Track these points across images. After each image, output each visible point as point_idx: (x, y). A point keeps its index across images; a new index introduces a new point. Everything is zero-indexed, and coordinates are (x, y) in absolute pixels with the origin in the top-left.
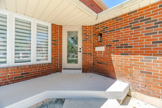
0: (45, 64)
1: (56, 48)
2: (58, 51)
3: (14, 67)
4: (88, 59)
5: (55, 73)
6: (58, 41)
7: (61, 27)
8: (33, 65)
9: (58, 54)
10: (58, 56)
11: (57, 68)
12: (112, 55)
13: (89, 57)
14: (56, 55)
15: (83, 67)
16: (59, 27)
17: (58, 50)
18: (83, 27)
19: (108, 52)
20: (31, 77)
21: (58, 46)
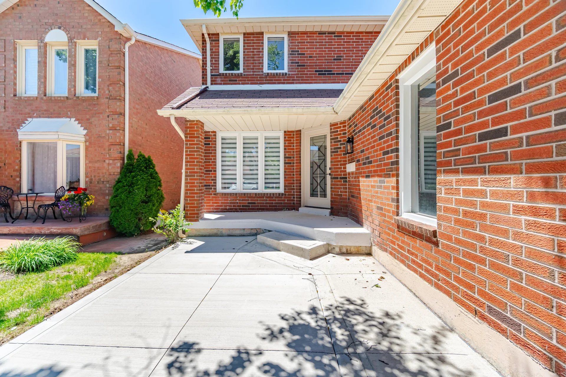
0: (273, 194)
1: (291, 169)
2: (293, 175)
3: (242, 194)
4: (340, 188)
5: (289, 210)
6: (294, 158)
7: (299, 132)
8: (259, 194)
9: (295, 179)
10: (294, 183)
11: (294, 203)
12: (361, 179)
13: (342, 185)
14: (291, 181)
15: (331, 204)
16: (295, 133)
17: (295, 173)
18: (332, 125)
19: (358, 174)
20: (258, 209)
21: (294, 166)
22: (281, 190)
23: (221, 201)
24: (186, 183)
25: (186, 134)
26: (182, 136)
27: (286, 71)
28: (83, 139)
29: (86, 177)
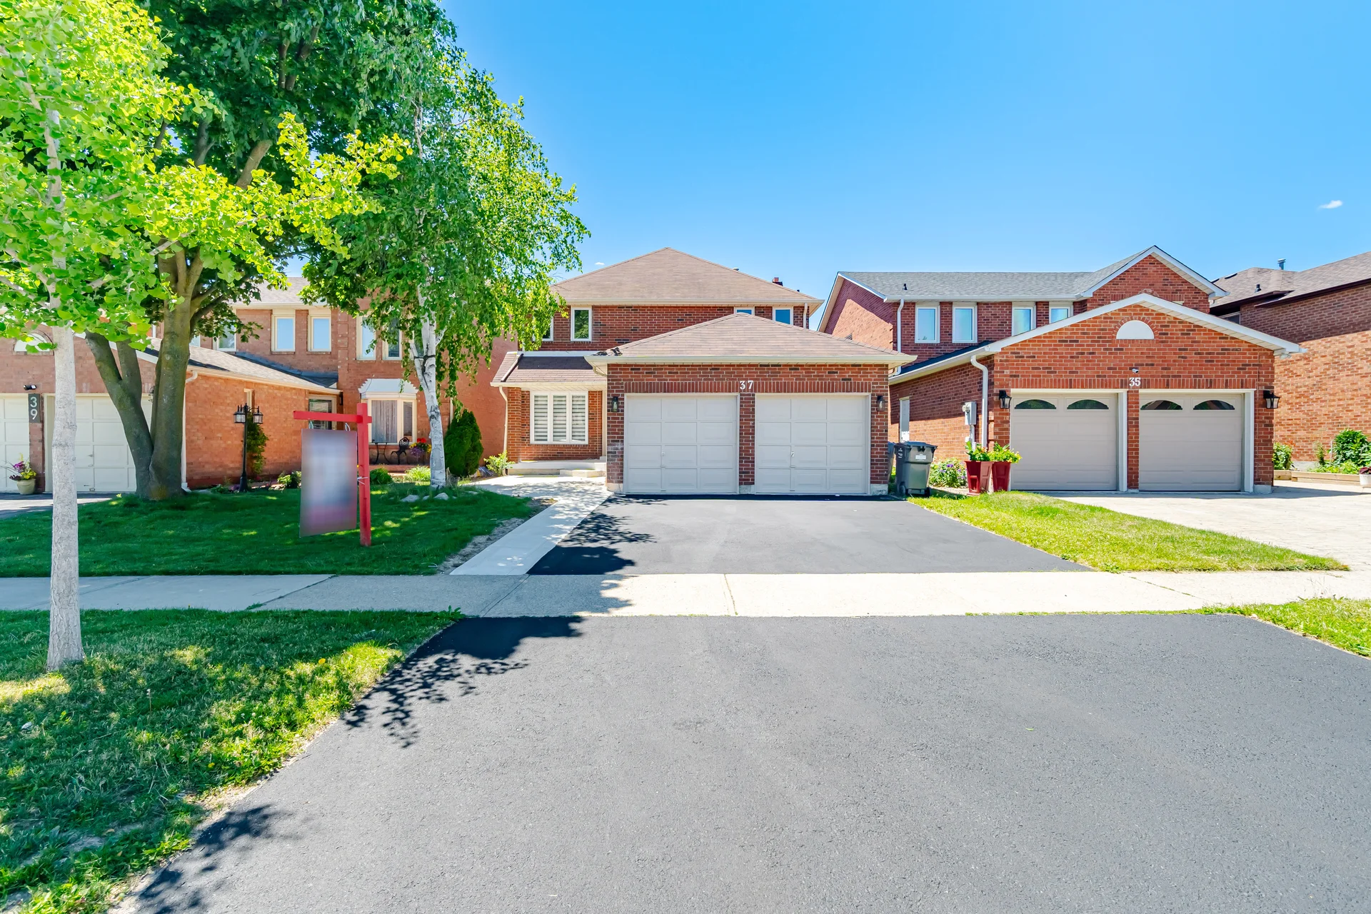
0: (579, 445)
2: (596, 429)
3: (552, 446)
8: (566, 446)
9: (597, 433)
10: (596, 437)
14: (593, 434)
22: (586, 442)
23: (534, 451)
24: (508, 435)
25: (508, 398)
26: (506, 399)
27: (590, 339)
28: (415, 397)
29: (418, 429)
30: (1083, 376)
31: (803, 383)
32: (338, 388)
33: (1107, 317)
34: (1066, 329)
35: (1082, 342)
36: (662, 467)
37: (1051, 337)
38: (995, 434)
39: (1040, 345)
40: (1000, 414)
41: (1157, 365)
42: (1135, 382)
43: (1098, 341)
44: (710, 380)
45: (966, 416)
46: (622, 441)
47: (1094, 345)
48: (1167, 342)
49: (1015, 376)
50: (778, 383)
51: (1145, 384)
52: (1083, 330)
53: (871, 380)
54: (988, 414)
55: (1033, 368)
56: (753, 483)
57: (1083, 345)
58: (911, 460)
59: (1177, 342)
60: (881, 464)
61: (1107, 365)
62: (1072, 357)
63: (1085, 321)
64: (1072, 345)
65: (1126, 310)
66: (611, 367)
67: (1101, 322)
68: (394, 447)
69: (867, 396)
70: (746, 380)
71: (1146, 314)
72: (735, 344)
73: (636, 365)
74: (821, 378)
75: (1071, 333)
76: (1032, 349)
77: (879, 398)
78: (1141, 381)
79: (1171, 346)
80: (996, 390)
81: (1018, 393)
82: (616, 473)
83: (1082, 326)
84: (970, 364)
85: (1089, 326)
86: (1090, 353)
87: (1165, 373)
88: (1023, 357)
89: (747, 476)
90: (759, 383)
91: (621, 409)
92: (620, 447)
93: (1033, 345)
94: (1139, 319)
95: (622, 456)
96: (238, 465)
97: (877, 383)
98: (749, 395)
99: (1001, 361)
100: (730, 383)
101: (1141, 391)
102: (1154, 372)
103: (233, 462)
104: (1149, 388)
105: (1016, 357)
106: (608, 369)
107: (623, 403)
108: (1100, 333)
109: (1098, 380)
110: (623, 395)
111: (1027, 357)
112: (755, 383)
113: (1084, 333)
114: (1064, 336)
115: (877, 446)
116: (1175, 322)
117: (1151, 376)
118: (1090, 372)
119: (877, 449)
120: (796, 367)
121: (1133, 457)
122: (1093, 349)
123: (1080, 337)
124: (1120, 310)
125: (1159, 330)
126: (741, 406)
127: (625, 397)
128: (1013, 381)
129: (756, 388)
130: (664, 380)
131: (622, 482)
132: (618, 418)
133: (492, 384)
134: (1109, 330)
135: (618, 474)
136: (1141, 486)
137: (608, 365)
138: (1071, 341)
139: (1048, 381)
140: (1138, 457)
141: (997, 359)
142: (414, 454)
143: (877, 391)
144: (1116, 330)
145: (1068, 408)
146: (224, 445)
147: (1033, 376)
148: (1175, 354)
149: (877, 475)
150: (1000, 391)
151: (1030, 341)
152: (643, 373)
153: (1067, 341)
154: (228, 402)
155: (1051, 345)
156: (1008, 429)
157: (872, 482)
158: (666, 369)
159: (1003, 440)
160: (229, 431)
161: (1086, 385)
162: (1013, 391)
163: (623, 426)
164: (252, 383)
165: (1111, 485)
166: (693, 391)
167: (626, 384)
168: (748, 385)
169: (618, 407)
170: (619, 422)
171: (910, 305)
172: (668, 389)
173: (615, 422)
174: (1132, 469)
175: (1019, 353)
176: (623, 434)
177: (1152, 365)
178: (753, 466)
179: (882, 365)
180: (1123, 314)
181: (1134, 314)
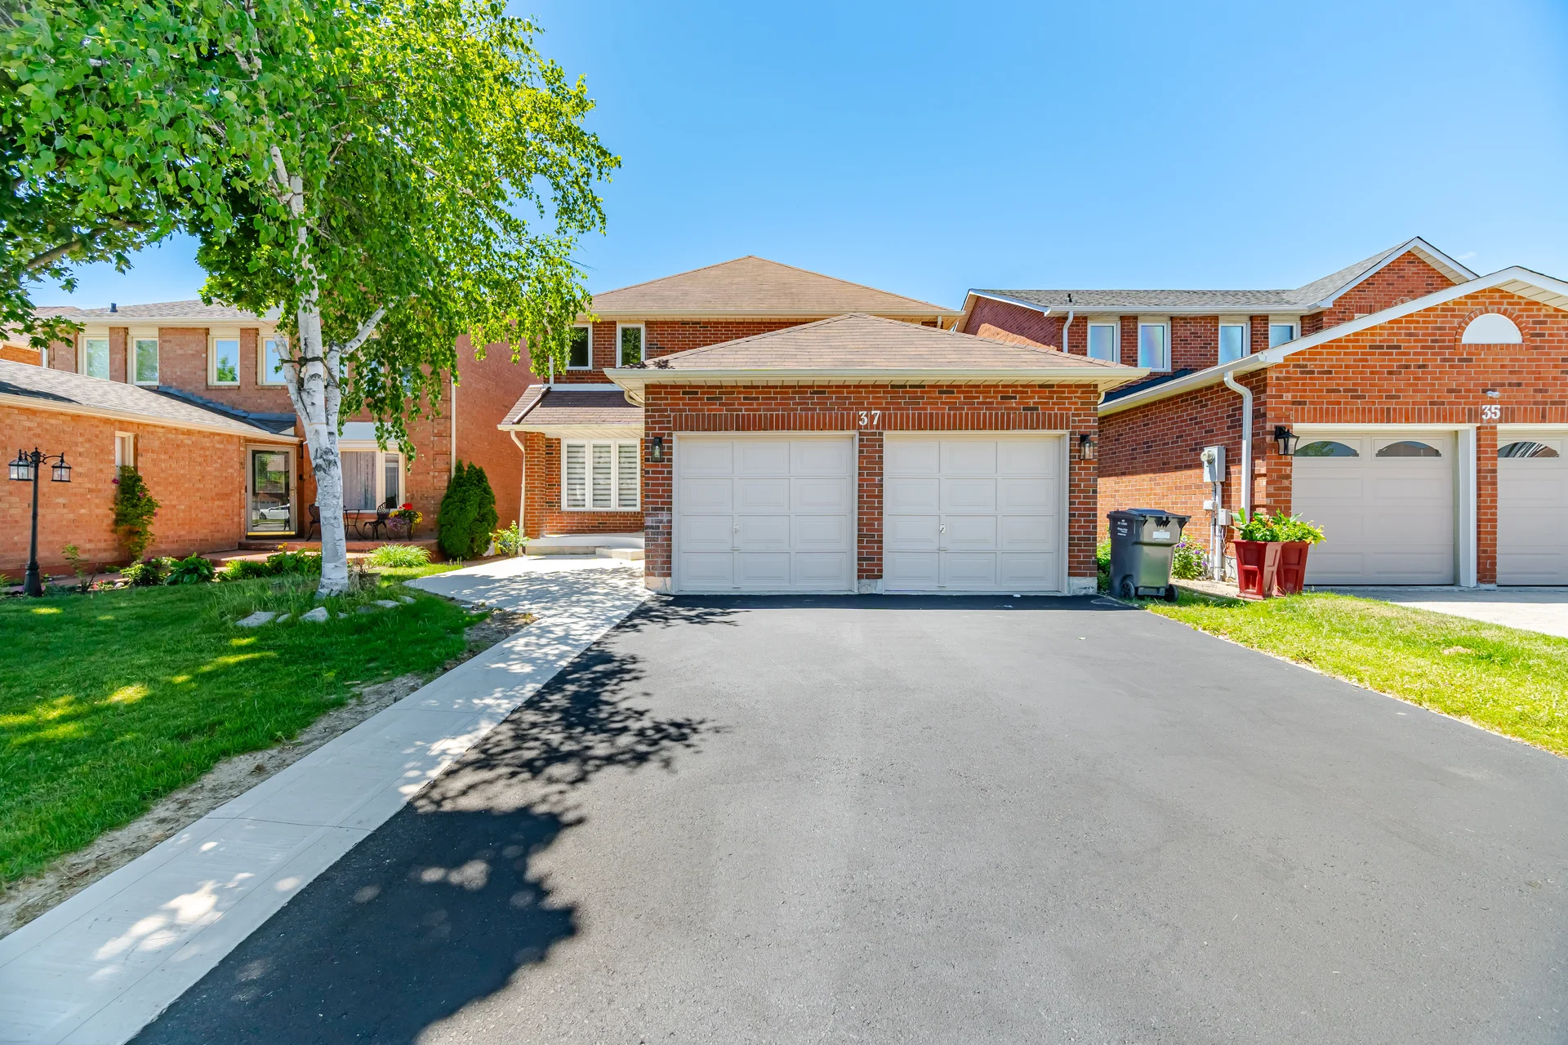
0: (629, 513)
3: (591, 513)
8: (612, 513)
22: (638, 509)
23: (566, 520)
25: (526, 448)
26: (522, 449)
29: (407, 491)
30: (1408, 403)
31: (961, 415)
32: (296, 435)
33: (1445, 308)
34: (1382, 328)
35: (1406, 348)
36: (733, 550)
37: (1357, 341)
38: (1268, 495)
39: (1339, 354)
40: (1276, 464)
41: (1527, 385)
42: (1492, 412)
43: (1433, 348)
44: (810, 409)
45: (1206, 469)
46: (670, 509)
47: (1427, 354)
48: (1543, 348)
49: (1300, 403)
50: (920, 415)
51: (1508, 416)
52: (1409, 328)
53: (1070, 409)
54: (1253, 465)
55: (1328, 391)
56: (881, 577)
57: (1409, 354)
58: (1146, 539)
59: (1560, 348)
60: (1085, 545)
61: (1445, 385)
62: (1390, 373)
63: (1411, 315)
64: (1391, 354)
65: (1477, 297)
66: (651, 389)
67: (1438, 316)
68: (371, 516)
69: (1060, 437)
70: (870, 409)
71: (1509, 304)
72: (851, 353)
73: (690, 387)
74: (989, 406)
75: (1389, 335)
76: (1326, 360)
77: (1084, 439)
78: (1501, 410)
79: (1549, 354)
80: (1270, 426)
81: (1305, 430)
82: (659, 560)
83: (1407, 322)
84: (1222, 383)
85: (1418, 322)
86: (1420, 367)
87: (1539, 397)
88: (1313, 372)
89: (870, 562)
90: (890, 415)
91: (666, 459)
92: (665, 519)
93: (1328, 354)
94: (1499, 312)
95: (670, 533)
96: (102, 545)
97: (1079, 415)
98: (874, 434)
99: (1278, 378)
100: (842, 415)
101: (1501, 427)
102: (1521, 397)
103: (90, 541)
104: (1513, 421)
105: (1302, 373)
106: (646, 393)
107: (670, 448)
108: (1435, 335)
109: (1432, 410)
110: (670, 435)
111: (1319, 373)
112: (884, 415)
113: (1410, 335)
114: (1378, 338)
115: (1080, 515)
116: (1557, 316)
117: (1518, 403)
118: (1419, 397)
119: (1079, 521)
120: (950, 389)
121: (1487, 533)
122: (1424, 360)
123: (1403, 341)
124: (1467, 297)
125: (1531, 329)
126: (861, 452)
127: (674, 438)
128: (1297, 410)
129: (886, 423)
130: (736, 410)
131: (670, 575)
132: (662, 472)
133: (500, 427)
134: (1450, 328)
135: (664, 563)
136: (1500, 579)
137: (647, 386)
138: (1389, 347)
139: (1352, 411)
140: (1495, 533)
141: (1272, 375)
142: (395, 526)
143: (1080, 427)
144: (1461, 329)
145: (1377, 455)
146: (71, 516)
147: (1328, 403)
148: (1555, 366)
149: (1079, 563)
150: (1276, 427)
151: (1323, 346)
152: (702, 399)
153: (1381, 347)
154: (81, 450)
155: (1357, 354)
156: (1289, 489)
157: (1070, 575)
158: (739, 393)
159: (1281, 504)
160: (82, 495)
161: (1413, 417)
162: (1297, 427)
163: (670, 485)
164: (132, 423)
165: (1445, 575)
166: (783, 429)
167: (675, 417)
168: (872, 418)
169: (662, 453)
170: (663, 479)
171: (1081, 320)
172: (743, 424)
173: (658, 479)
174: (1485, 551)
175: (1306, 366)
176: (670, 497)
177: (1519, 385)
178: (881, 548)
179: (1089, 386)
180: (1472, 304)
181: (1491, 303)
